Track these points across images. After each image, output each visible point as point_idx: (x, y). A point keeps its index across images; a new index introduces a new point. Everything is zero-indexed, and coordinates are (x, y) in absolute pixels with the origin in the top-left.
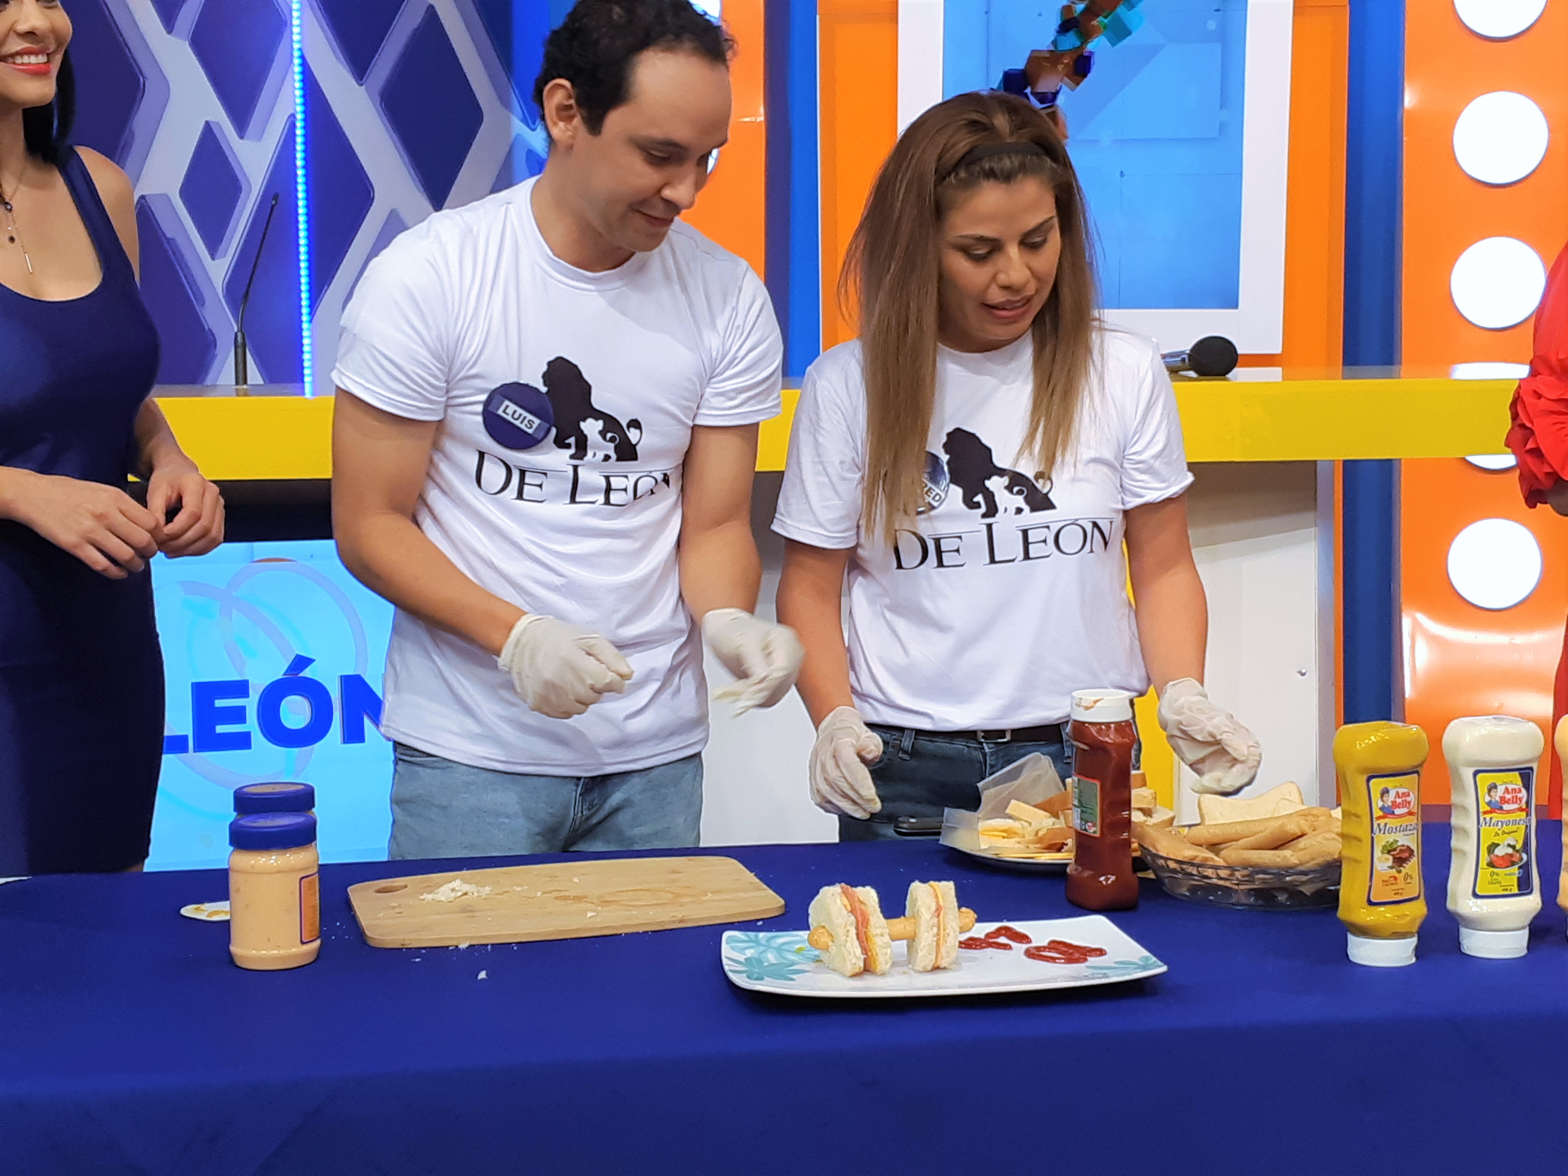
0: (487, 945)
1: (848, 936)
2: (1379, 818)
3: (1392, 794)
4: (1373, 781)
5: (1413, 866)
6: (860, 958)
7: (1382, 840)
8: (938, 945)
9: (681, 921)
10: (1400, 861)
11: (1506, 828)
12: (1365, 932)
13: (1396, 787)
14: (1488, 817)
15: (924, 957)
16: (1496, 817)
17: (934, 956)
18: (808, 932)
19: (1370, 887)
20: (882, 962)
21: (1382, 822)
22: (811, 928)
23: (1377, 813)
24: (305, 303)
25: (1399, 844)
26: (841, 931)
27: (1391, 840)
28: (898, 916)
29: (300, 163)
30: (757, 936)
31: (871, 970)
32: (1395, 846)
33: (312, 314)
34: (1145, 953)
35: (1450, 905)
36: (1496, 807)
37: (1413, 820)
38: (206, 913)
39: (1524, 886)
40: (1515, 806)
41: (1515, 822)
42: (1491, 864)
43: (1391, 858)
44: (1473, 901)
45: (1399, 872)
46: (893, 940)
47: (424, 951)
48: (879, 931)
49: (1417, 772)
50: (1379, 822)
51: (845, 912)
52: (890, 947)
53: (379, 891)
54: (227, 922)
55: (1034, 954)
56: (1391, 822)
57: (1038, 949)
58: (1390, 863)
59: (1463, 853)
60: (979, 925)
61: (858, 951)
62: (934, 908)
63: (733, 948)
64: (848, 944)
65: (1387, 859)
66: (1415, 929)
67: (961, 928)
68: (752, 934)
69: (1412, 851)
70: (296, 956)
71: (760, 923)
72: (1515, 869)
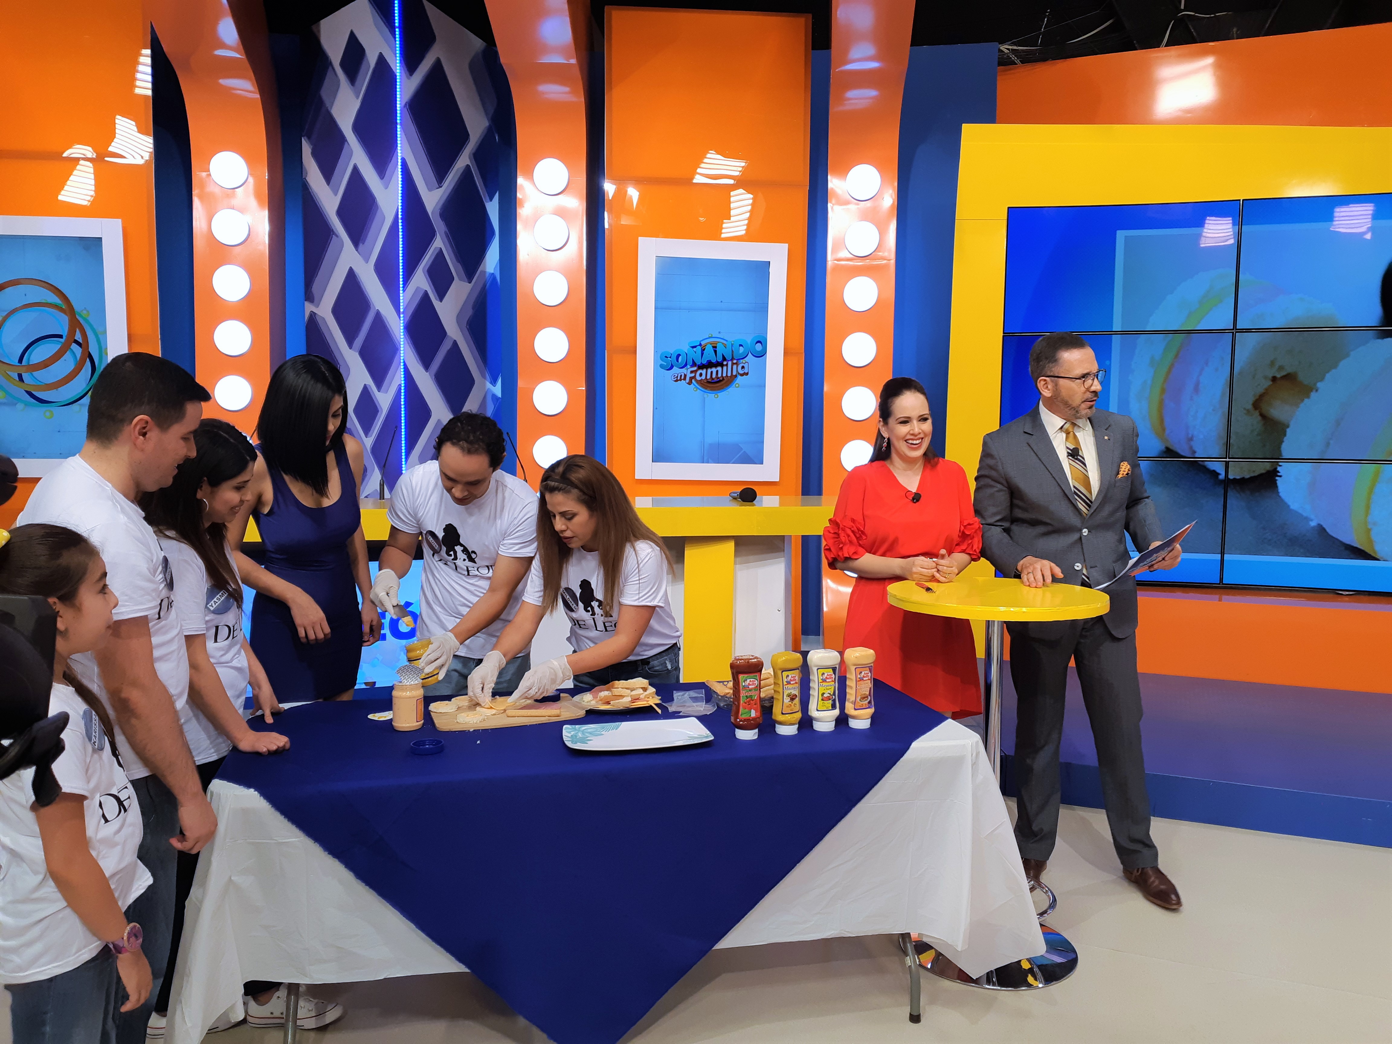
2: (785, 685)
3: (790, 677)
4: (784, 673)
5: (797, 701)
7: (786, 692)
9: (549, 721)
10: (792, 699)
11: (827, 688)
12: (781, 723)
13: (790, 674)
14: (822, 684)
16: (824, 684)
21: (786, 686)
23: (785, 683)
24: (403, 457)
29: (402, 403)
30: (573, 727)
33: (406, 461)
35: (809, 713)
36: (824, 681)
37: (797, 685)
39: (834, 707)
40: (831, 680)
41: (830, 685)
42: (822, 700)
43: (790, 698)
44: (816, 712)
45: (792, 703)
56: (790, 686)
58: (789, 700)
59: (813, 696)
66: (797, 722)
68: (572, 725)
69: (796, 696)
70: (415, 726)
72: (830, 701)
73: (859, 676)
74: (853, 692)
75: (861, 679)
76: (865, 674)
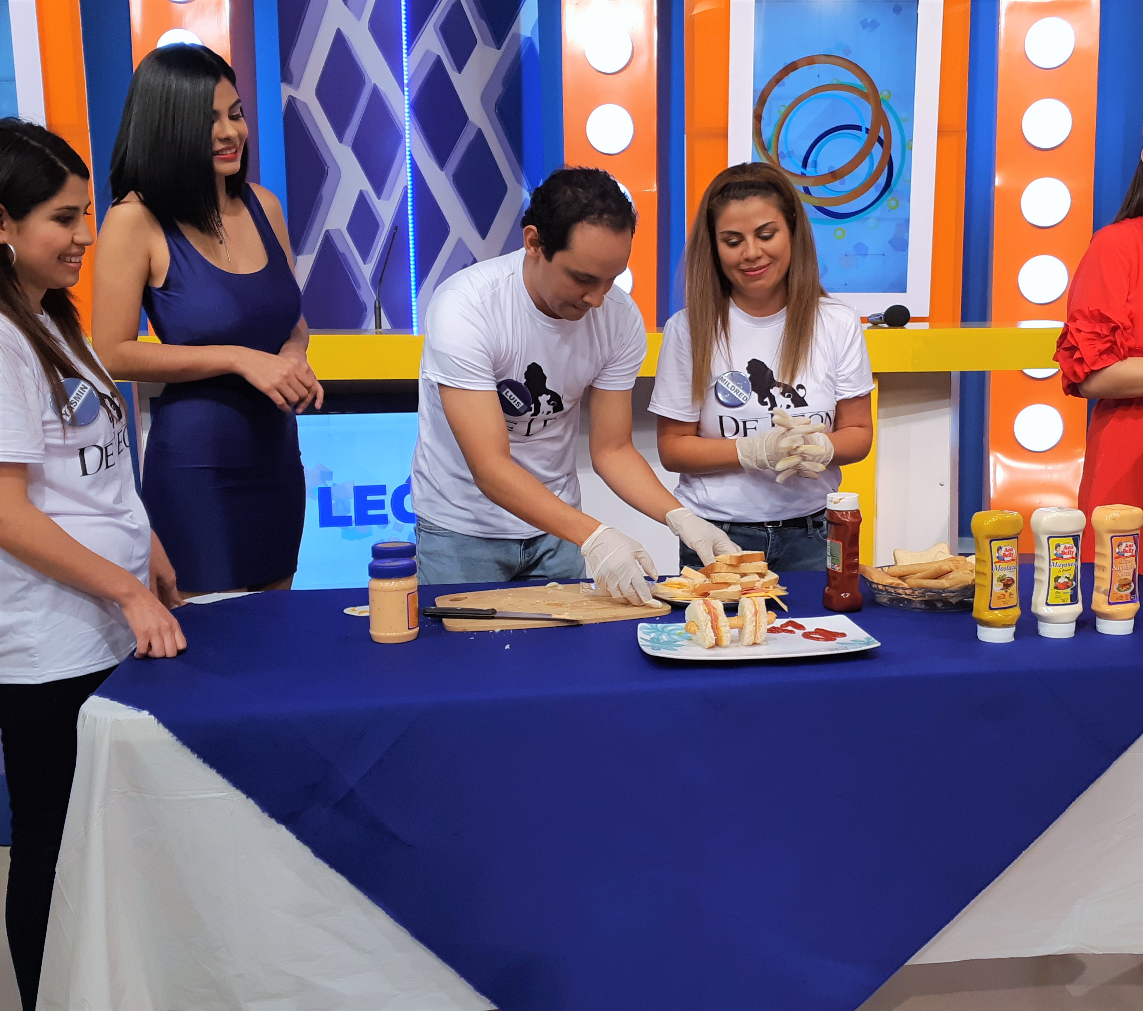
1: (707, 627)
2: (996, 562)
3: (1004, 549)
4: (993, 543)
6: (713, 639)
7: (997, 574)
8: (756, 632)
11: (1064, 568)
13: (1006, 546)
14: (1055, 562)
15: (748, 638)
16: (1059, 562)
17: (753, 637)
18: (685, 624)
19: (991, 600)
20: (726, 640)
21: (998, 565)
22: (687, 622)
23: (995, 560)
24: (413, 287)
25: (1007, 576)
26: (703, 624)
27: (1003, 574)
29: (410, 212)
30: (656, 626)
31: (719, 644)
32: (1004, 578)
33: (416, 294)
34: (868, 636)
35: (1033, 609)
36: (1059, 557)
37: (1014, 564)
38: (357, 612)
39: (1074, 600)
40: (1070, 556)
41: (1069, 565)
42: (1056, 588)
43: (1002, 584)
44: (1046, 608)
45: (1006, 592)
46: (731, 628)
47: (476, 634)
48: (724, 624)
49: (1017, 538)
50: (996, 564)
51: (705, 614)
52: (729, 632)
53: (451, 600)
54: (368, 618)
55: (807, 635)
56: (1003, 565)
57: (810, 633)
58: (1002, 587)
59: (1041, 581)
60: (777, 620)
61: (713, 635)
62: (753, 612)
63: (643, 633)
64: (707, 631)
65: (1000, 585)
66: (1014, 623)
67: (768, 622)
68: (654, 625)
69: (1014, 580)
70: (406, 636)
71: (658, 619)
72: (1069, 590)
73: (1117, 550)
74: (1107, 575)
75: (1121, 555)
76: (1127, 546)
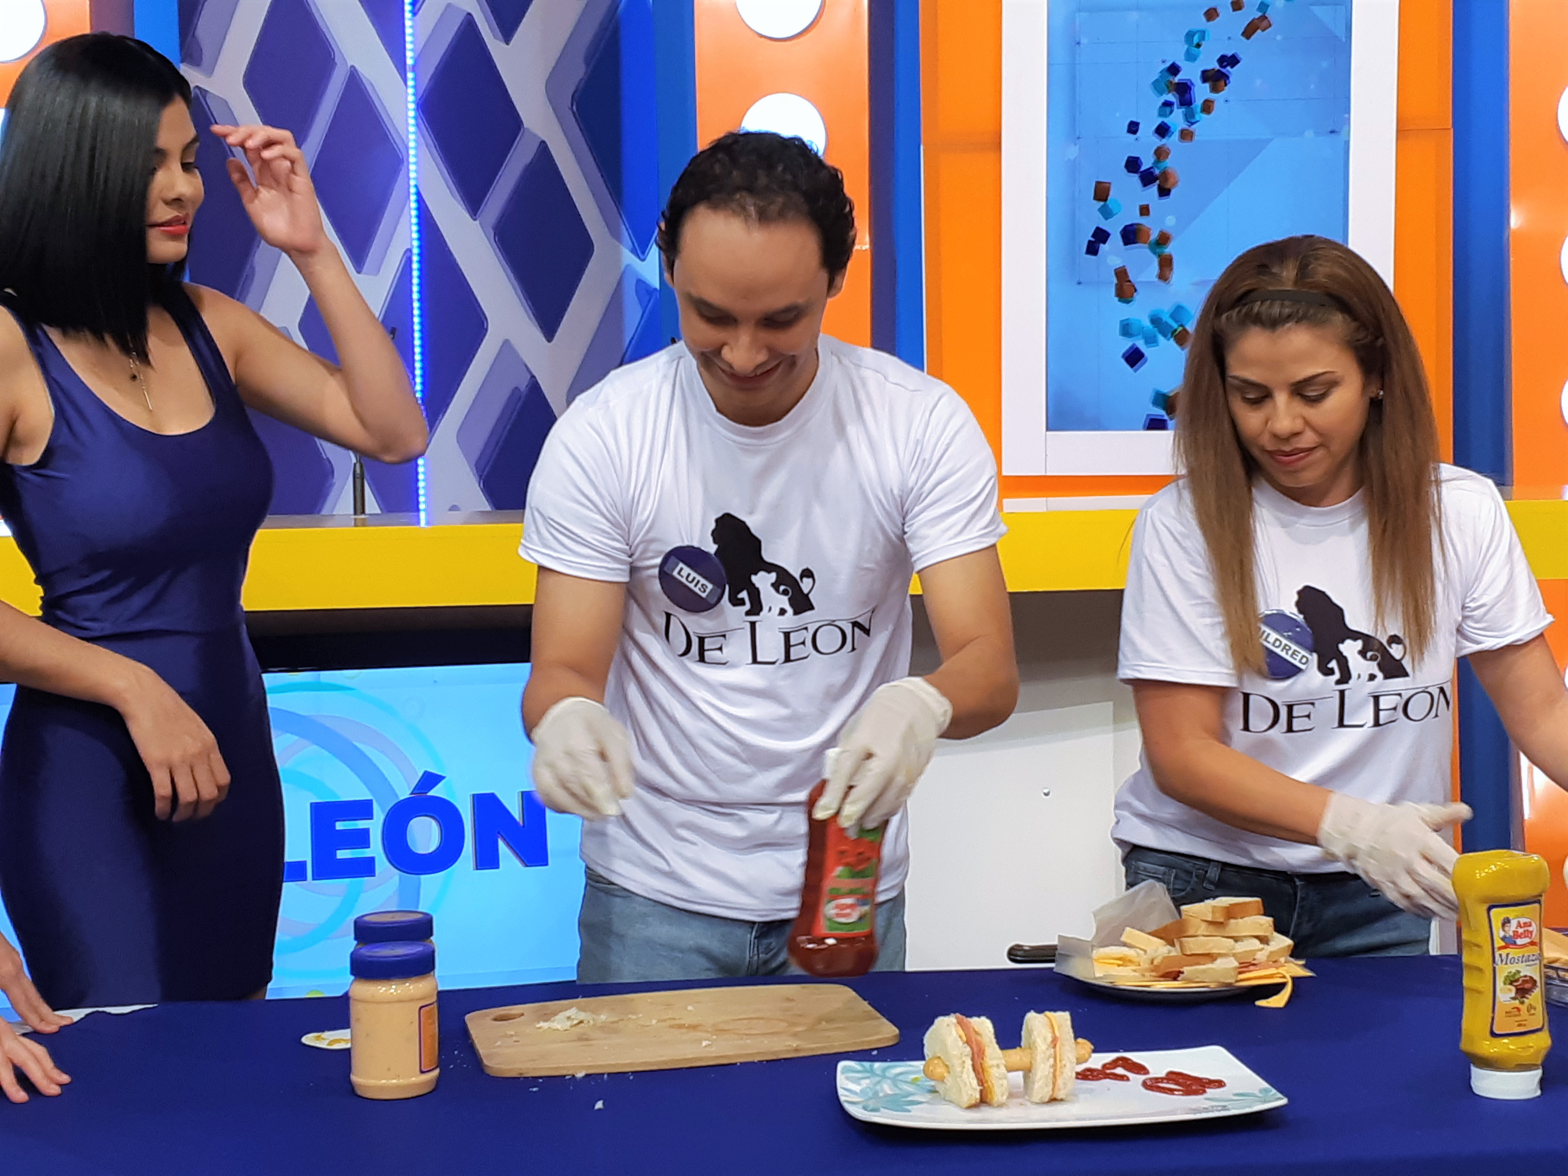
0: (603, 1074)
1: (964, 1067)
3: (1514, 923)
4: (1494, 911)
5: (1536, 997)
6: (975, 1090)
7: (1504, 971)
8: (1055, 1076)
9: (796, 1050)
10: (1523, 992)
12: (1487, 1063)
15: (1041, 1088)
17: (1051, 1087)
18: (923, 1062)
19: (1493, 1019)
20: (999, 1094)
22: (927, 1058)
23: (1499, 943)
25: (1522, 974)
26: (956, 1062)
27: (1514, 971)
28: (1014, 1047)
29: (415, 295)
30: (871, 1067)
31: (988, 1100)
32: (1517, 977)
34: (1265, 1085)
38: (327, 1042)
43: (1514, 989)
45: (1522, 1003)
46: (1009, 1071)
47: (541, 1080)
48: (995, 1062)
49: (1539, 902)
50: (1500, 952)
51: (961, 1043)
52: (1006, 1078)
53: (495, 1020)
54: (348, 1051)
55: (1152, 1085)
57: (1157, 1080)
58: (1513, 994)
60: (1095, 1056)
61: (975, 1082)
62: (1050, 1039)
63: (847, 1078)
64: (965, 1076)
65: (1510, 990)
66: (1539, 1062)
67: (1077, 1059)
68: (867, 1064)
69: (1535, 981)
70: (415, 1085)
71: (875, 1053)
